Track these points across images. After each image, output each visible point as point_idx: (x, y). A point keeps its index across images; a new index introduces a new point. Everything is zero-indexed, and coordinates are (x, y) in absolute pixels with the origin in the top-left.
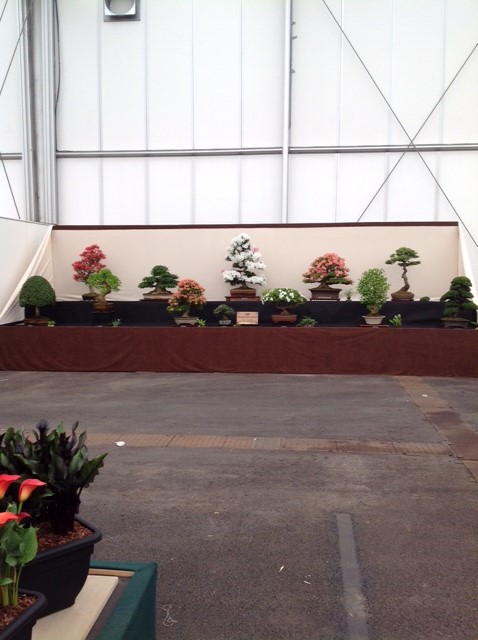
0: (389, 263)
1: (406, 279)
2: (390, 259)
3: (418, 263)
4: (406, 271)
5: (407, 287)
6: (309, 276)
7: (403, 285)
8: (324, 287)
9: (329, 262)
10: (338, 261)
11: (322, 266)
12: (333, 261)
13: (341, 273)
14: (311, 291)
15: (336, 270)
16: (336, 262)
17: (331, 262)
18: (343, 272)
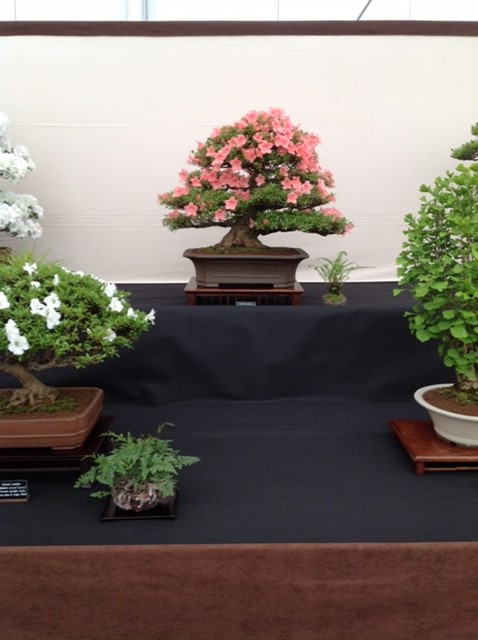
6: (180, 203)
8: (240, 246)
9: (260, 146)
10: (292, 143)
11: (231, 162)
12: (273, 142)
13: (304, 191)
14: (192, 259)
15: (287, 179)
16: (286, 146)
17: (266, 146)
18: (312, 187)
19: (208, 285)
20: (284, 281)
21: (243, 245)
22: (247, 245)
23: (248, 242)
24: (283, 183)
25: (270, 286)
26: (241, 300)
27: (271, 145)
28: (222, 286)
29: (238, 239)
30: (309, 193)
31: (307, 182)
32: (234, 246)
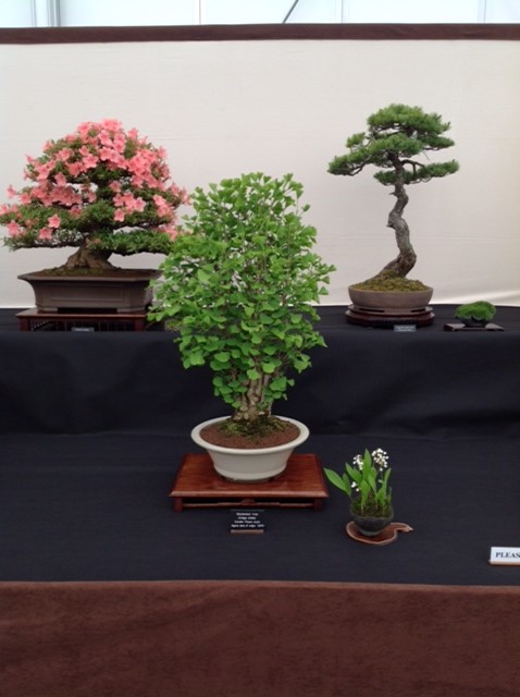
0: (341, 168)
1: (402, 233)
2: (345, 152)
3: (450, 168)
4: (402, 201)
5: (406, 261)
7: (394, 253)
8: (83, 267)
9: (84, 160)
10: (123, 157)
11: (56, 177)
12: (99, 155)
13: (136, 209)
14: (31, 282)
15: (118, 195)
16: (116, 160)
17: (91, 160)
18: (144, 204)
19: (46, 309)
20: (128, 305)
21: (87, 266)
22: (92, 266)
23: (93, 263)
24: (115, 199)
25: (114, 311)
26: (79, 325)
27: (97, 159)
28: (61, 310)
29: (81, 260)
30: (142, 210)
31: (140, 199)
32: (77, 267)
